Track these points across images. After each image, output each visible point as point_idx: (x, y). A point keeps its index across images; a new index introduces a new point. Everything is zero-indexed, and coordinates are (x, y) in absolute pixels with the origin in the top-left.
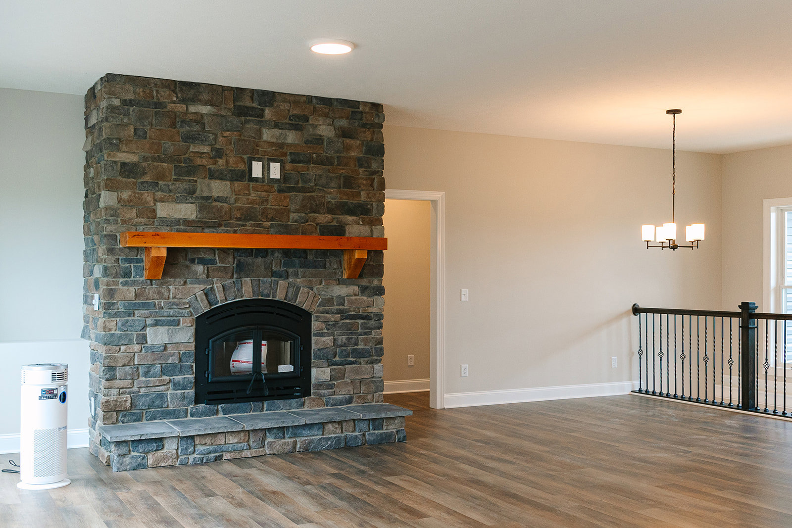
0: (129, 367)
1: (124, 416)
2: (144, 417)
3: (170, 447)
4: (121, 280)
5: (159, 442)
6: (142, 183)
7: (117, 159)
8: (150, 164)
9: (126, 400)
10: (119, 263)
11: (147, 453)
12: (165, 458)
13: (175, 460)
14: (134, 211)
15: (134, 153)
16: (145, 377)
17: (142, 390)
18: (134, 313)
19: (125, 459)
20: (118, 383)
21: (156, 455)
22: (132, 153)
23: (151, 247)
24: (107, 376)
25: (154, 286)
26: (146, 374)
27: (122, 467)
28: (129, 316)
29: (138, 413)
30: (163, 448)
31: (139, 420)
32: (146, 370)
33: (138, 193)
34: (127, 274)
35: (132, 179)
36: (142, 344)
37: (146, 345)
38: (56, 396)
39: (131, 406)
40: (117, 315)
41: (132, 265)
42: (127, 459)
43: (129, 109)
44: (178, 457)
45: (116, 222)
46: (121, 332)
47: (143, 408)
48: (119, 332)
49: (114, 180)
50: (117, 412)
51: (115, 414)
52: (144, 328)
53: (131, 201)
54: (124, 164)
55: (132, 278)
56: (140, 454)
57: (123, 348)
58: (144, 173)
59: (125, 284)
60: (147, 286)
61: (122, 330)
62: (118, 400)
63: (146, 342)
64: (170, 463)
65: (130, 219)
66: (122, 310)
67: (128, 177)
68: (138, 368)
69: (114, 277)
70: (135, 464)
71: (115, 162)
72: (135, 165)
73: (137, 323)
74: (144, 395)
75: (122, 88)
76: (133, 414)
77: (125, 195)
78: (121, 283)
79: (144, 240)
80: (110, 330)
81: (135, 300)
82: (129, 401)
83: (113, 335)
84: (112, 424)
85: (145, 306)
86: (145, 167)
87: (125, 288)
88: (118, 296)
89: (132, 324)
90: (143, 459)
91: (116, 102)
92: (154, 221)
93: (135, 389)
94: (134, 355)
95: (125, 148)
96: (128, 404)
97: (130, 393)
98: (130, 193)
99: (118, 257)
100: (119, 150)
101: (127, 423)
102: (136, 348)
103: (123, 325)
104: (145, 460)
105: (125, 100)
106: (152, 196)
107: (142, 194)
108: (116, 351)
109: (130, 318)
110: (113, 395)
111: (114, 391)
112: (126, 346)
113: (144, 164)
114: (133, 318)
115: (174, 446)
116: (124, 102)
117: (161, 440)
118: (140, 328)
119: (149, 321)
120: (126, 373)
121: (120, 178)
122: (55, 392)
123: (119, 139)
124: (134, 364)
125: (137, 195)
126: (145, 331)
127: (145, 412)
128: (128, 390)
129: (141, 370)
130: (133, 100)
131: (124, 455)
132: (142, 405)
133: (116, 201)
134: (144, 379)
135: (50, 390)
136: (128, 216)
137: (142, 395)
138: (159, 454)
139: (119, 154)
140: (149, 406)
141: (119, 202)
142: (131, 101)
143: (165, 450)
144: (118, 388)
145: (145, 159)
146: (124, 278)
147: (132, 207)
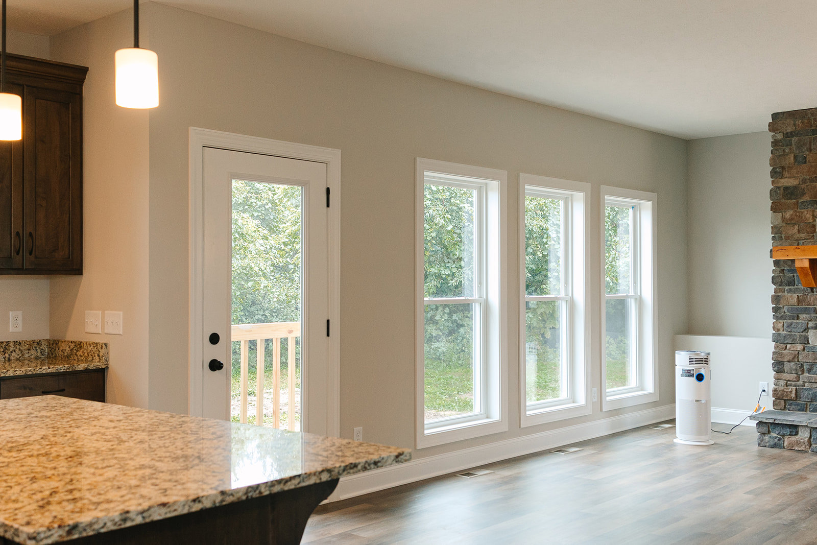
0: (793, 363)
1: (791, 405)
2: (808, 409)
3: (804, 435)
4: (787, 288)
5: (794, 429)
6: (802, 203)
7: (780, 185)
8: (808, 185)
9: (791, 392)
10: (784, 274)
11: (783, 436)
12: (798, 443)
13: (807, 447)
14: (796, 227)
15: (795, 177)
16: (809, 373)
17: (806, 384)
18: (798, 316)
19: (765, 438)
20: (786, 376)
21: (791, 439)
22: (793, 177)
23: (794, 260)
24: (775, 369)
25: (815, 293)
26: (809, 371)
27: (762, 443)
28: (793, 319)
29: (802, 404)
30: (797, 434)
31: (803, 410)
32: (808, 367)
33: (799, 212)
34: (791, 283)
35: (793, 200)
36: (806, 344)
37: (808, 345)
38: (692, 376)
39: (796, 397)
40: (783, 317)
41: (795, 275)
42: (767, 438)
43: (791, 140)
44: (811, 445)
45: (781, 238)
46: (787, 333)
47: (807, 400)
48: (785, 333)
49: (778, 203)
50: (785, 400)
51: (783, 402)
52: (807, 329)
53: (792, 219)
54: (786, 188)
55: (796, 286)
56: (776, 435)
57: (789, 346)
58: (803, 194)
59: (790, 291)
60: (808, 293)
61: (787, 331)
62: (785, 390)
63: (809, 343)
64: (802, 448)
65: (792, 235)
66: (788, 314)
67: (790, 199)
68: (802, 366)
69: (780, 286)
70: (772, 443)
71: (778, 188)
72: (795, 187)
73: (799, 326)
74: (808, 389)
75: (783, 124)
76: (798, 405)
77: (788, 215)
78: (787, 290)
79: (787, 253)
80: (779, 330)
81: (798, 305)
82: (794, 392)
83: (779, 334)
84: (781, 409)
85: (806, 311)
86: (804, 188)
87: (790, 294)
88: (783, 302)
89: (795, 326)
90: (779, 440)
91: (779, 136)
92: (813, 235)
93: (800, 382)
94: (799, 353)
95: (786, 174)
96: (793, 395)
97: (795, 386)
98: (791, 212)
99: (783, 268)
100: (782, 177)
101: (792, 410)
102: (799, 347)
103: (787, 327)
104: (781, 442)
105: (787, 133)
106: (811, 213)
107: (802, 213)
108: (783, 348)
109: (795, 321)
110: (780, 385)
111: (782, 383)
112: (790, 345)
113: (803, 186)
114: (797, 321)
115: (807, 435)
116: (788, 135)
117: (796, 427)
118: (802, 330)
119: (811, 324)
120: (791, 368)
121: (783, 201)
122: (692, 372)
123: (783, 168)
124: (798, 361)
125: (798, 214)
126: (807, 332)
127: (809, 404)
128: (793, 383)
129: (805, 367)
130: (794, 132)
131: (764, 434)
132: (805, 398)
133: (780, 220)
134: (808, 375)
135: (688, 371)
136: (790, 232)
137: (805, 389)
138: (793, 438)
139: (782, 181)
140: (812, 399)
141: (783, 221)
142: (791, 132)
143: (799, 436)
144: (785, 380)
145: (804, 181)
146: (789, 286)
147: (794, 224)
